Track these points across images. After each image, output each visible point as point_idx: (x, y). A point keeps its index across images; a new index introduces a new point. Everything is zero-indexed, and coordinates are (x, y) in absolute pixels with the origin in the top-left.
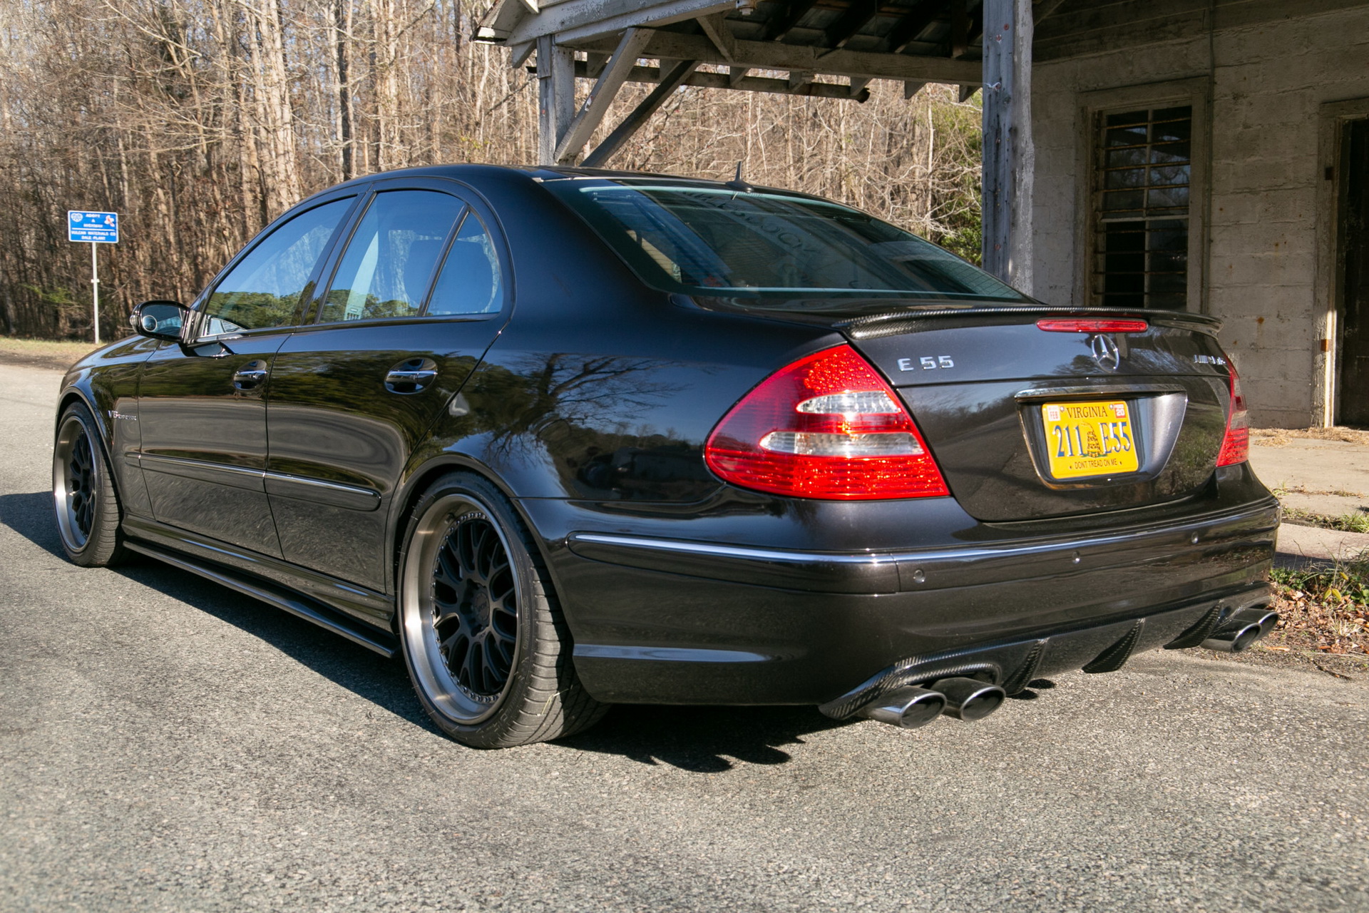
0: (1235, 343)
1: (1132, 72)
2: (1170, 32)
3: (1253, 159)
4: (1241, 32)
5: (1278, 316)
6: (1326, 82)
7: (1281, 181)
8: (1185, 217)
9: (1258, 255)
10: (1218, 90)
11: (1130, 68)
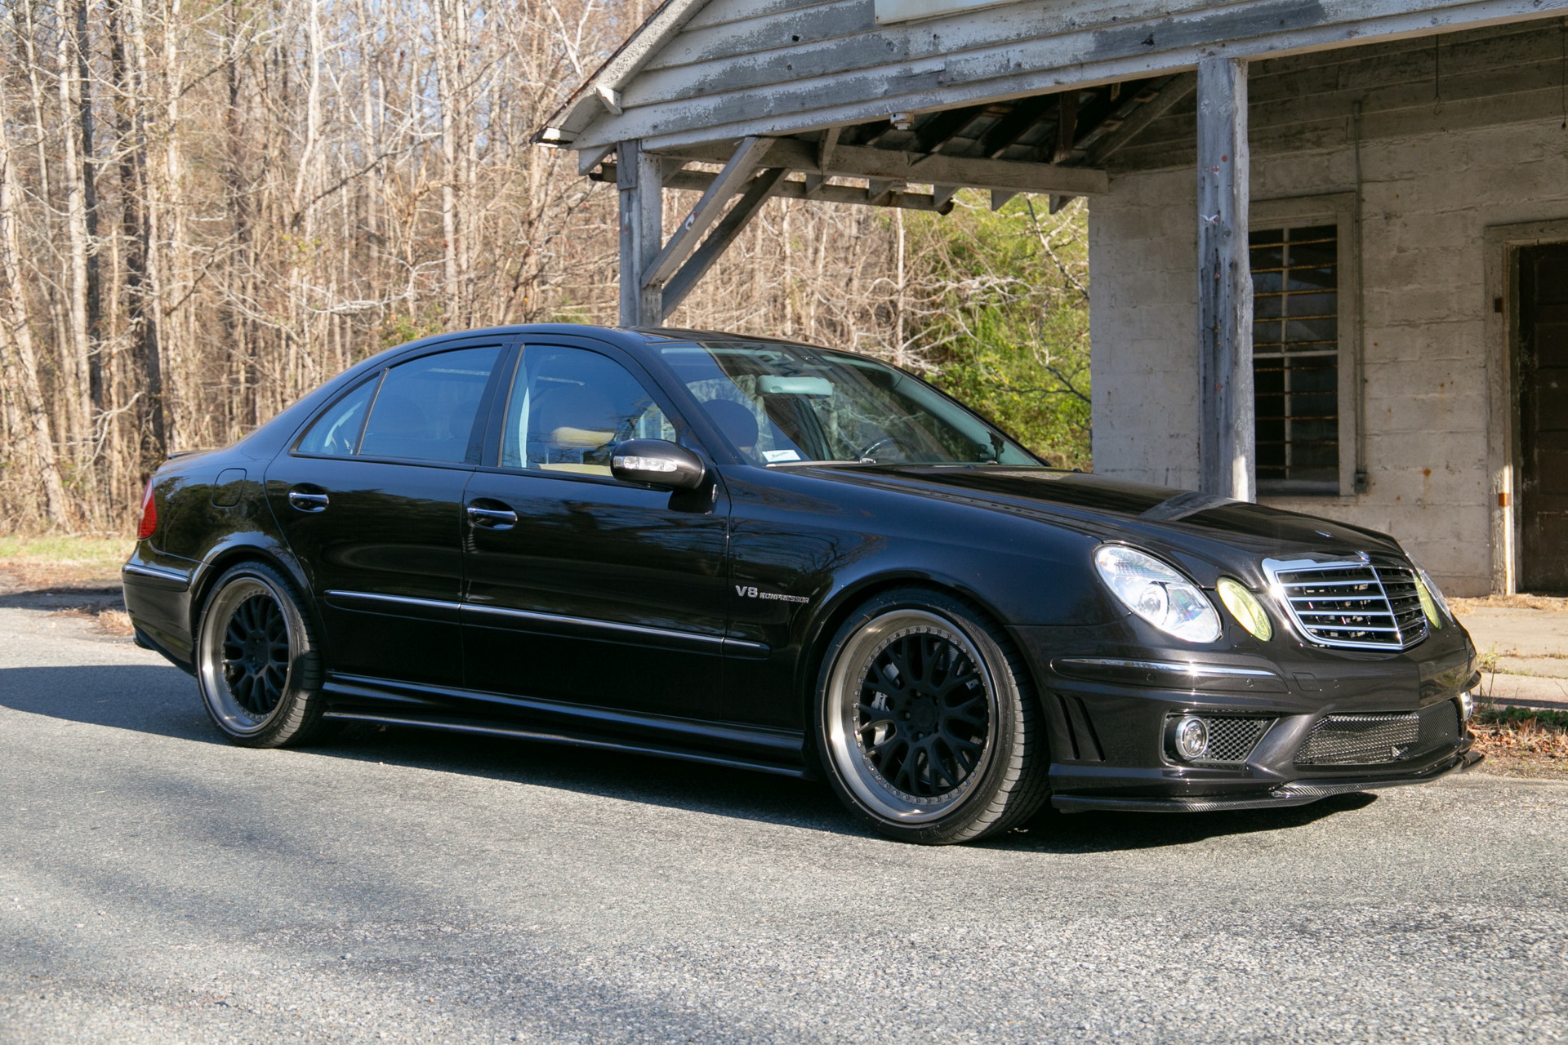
0: (1398, 498)
1: (1263, 184)
2: (1308, 141)
3: (1410, 287)
4: (1391, 143)
5: (1447, 467)
6: (1490, 203)
7: (1444, 312)
8: (1332, 353)
9: (1421, 397)
10: (1366, 208)
11: (1262, 180)
